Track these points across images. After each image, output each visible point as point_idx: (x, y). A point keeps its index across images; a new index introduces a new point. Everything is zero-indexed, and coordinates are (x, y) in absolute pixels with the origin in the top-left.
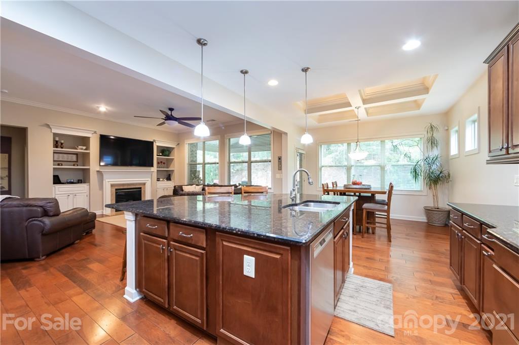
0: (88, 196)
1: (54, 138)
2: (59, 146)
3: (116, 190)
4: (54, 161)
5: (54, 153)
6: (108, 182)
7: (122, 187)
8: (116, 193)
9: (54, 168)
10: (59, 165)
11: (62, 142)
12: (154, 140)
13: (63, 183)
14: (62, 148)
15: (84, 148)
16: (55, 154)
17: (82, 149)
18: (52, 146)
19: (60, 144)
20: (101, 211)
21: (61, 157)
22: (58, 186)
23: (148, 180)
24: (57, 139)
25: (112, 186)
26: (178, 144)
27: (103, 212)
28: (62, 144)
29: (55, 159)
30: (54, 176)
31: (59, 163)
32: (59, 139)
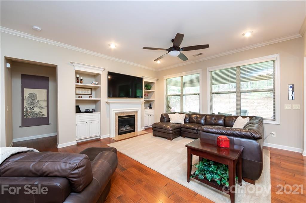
0: (100, 123)
1: (76, 76)
2: (79, 82)
3: (119, 117)
4: (76, 94)
5: (76, 87)
6: (114, 111)
7: (122, 115)
8: (119, 119)
9: (76, 100)
10: (79, 97)
11: (82, 78)
12: (143, 77)
13: (82, 112)
14: (81, 83)
15: (97, 83)
16: (77, 89)
17: (95, 84)
18: (75, 82)
19: (80, 80)
20: (109, 135)
21: (80, 91)
22: (79, 115)
23: (139, 109)
24: (78, 76)
25: (116, 114)
26: (158, 80)
27: (110, 136)
28: (81, 80)
29: (77, 93)
30: (76, 106)
31: (79, 95)
32: (79, 76)
